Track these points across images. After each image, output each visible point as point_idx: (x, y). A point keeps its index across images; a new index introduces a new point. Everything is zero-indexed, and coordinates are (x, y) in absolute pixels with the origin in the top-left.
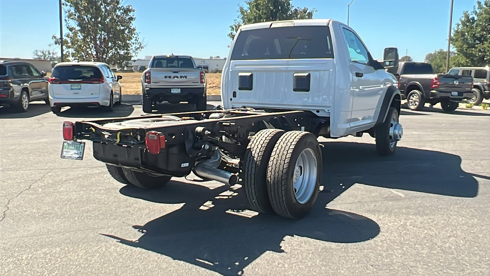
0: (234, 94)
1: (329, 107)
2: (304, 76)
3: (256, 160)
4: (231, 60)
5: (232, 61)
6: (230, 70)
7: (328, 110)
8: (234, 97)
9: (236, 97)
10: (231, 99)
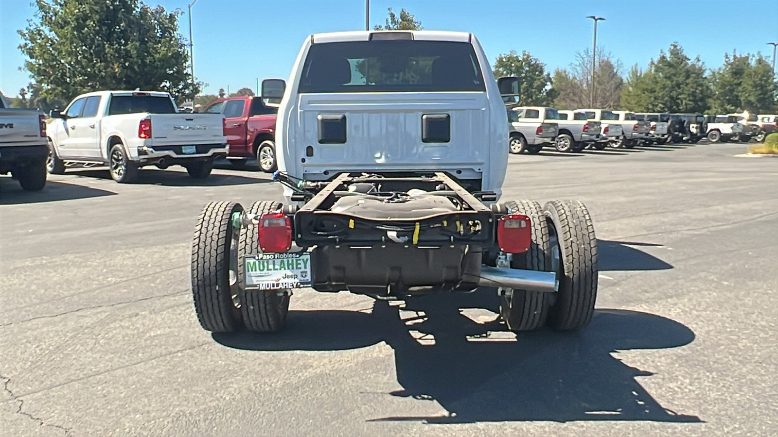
0: (310, 151)
1: (481, 164)
2: (441, 118)
3: (542, 248)
4: (299, 92)
5: (301, 95)
6: (299, 111)
7: (479, 169)
8: (308, 155)
9: (312, 155)
10: (303, 160)
